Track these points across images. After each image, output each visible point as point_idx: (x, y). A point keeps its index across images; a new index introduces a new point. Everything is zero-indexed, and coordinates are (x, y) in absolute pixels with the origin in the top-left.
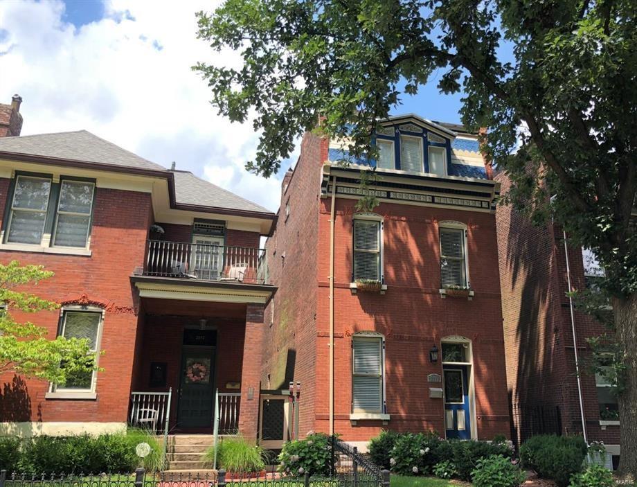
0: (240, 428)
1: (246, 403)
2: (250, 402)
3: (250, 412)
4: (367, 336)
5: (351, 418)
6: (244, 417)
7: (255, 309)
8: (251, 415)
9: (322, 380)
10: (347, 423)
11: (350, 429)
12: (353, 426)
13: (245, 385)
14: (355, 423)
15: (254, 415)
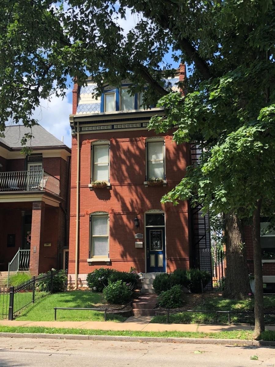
0: (30, 268)
1: (33, 254)
2: (35, 254)
3: (35, 259)
4: (99, 214)
5: (88, 261)
6: (32, 262)
7: (37, 204)
8: (35, 260)
9: (73, 241)
10: (86, 264)
11: (88, 267)
12: (89, 265)
13: (32, 245)
14: (90, 264)
15: (37, 260)
